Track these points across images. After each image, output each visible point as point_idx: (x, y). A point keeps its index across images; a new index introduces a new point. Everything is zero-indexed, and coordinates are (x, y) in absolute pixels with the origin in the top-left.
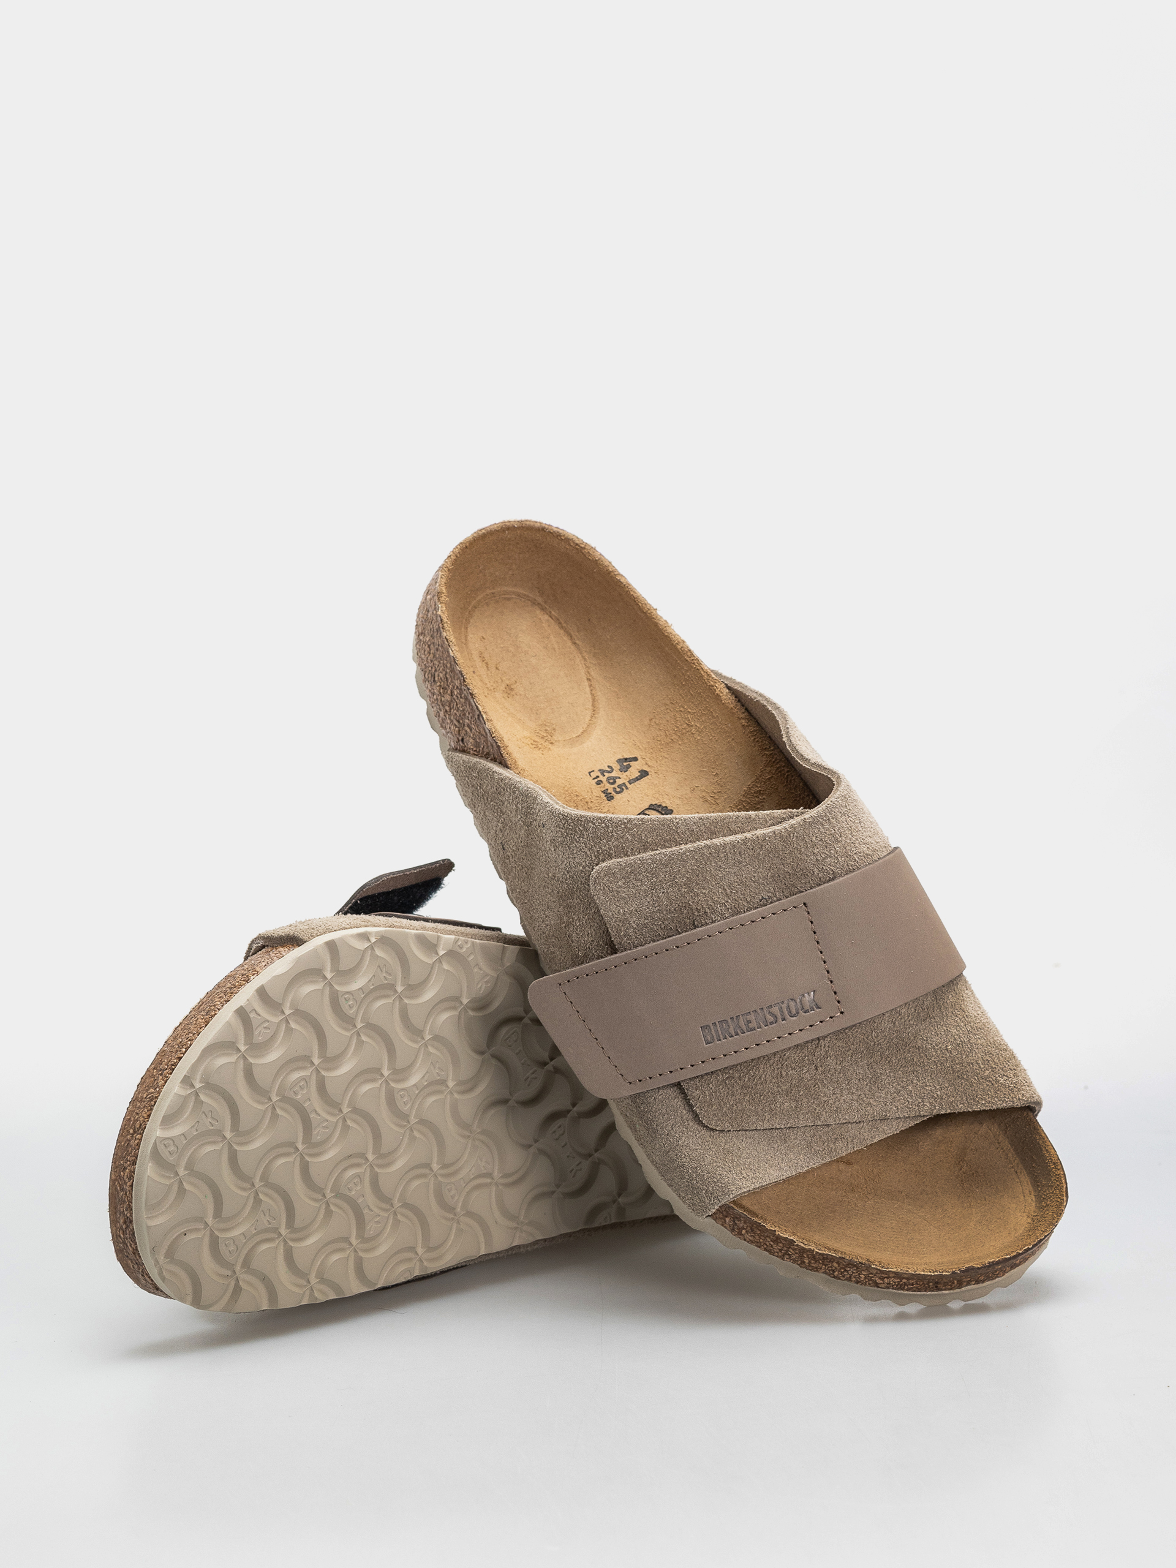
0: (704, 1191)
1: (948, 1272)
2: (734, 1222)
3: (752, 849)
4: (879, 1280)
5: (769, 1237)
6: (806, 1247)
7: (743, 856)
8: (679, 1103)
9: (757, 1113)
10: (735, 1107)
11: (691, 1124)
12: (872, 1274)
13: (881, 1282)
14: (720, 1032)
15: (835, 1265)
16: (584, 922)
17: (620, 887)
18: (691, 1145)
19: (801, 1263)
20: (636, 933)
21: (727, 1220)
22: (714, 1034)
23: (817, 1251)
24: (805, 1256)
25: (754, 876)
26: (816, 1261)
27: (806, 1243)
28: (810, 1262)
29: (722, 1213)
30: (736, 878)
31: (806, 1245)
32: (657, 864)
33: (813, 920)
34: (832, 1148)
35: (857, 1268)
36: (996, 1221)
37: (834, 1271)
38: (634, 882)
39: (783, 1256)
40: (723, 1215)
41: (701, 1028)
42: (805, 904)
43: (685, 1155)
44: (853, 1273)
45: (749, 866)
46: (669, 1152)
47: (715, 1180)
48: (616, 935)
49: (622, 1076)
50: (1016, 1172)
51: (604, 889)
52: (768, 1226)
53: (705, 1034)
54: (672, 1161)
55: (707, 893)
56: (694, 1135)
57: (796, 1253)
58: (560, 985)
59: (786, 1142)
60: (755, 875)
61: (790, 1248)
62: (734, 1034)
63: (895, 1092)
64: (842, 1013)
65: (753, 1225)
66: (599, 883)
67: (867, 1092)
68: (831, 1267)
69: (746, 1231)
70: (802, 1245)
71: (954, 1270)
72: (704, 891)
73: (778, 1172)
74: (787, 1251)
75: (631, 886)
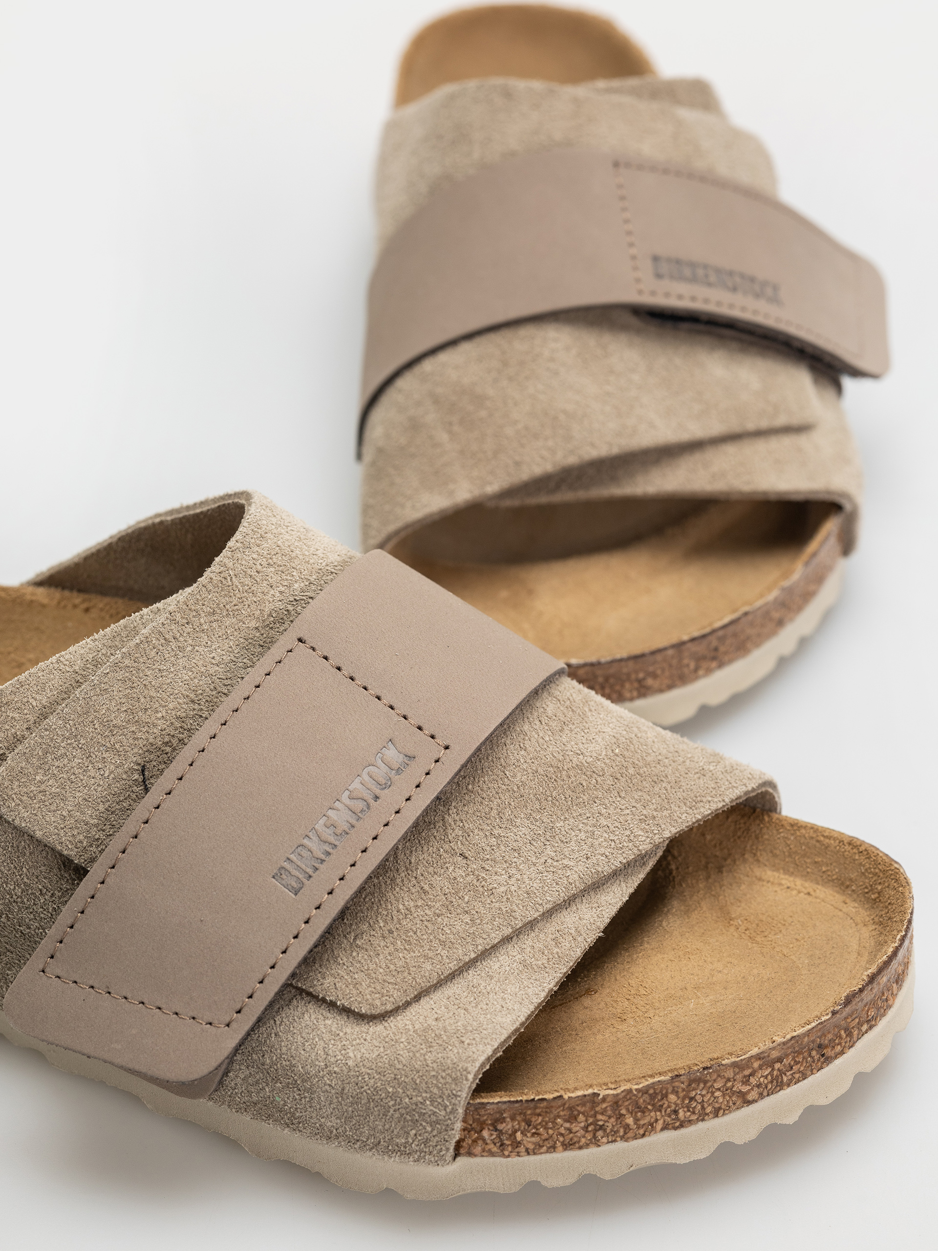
0: (428, 1102)
1: (827, 1014)
2: (496, 1130)
3: (187, 623)
4: (744, 1087)
5: (559, 1116)
6: (619, 1091)
7: (181, 639)
8: (313, 1017)
9: (426, 957)
10: (392, 967)
11: (349, 1030)
12: (729, 1080)
13: (748, 1088)
14: (303, 867)
15: (672, 1098)
16: (26, 880)
17: (41, 782)
18: (368, 1056)
19: (625, 1133)
20: (104, 831)
21: (485, 1133)
22: (297, 873)
23: (636, 1087)
24: (623, 1112)
25: (213, 658)
26: (643, 1112)
27: (613, 1086)
28: (636, 1120)
29: (473, 1129)
30: (190, 674)
31: (615, 1089)
32: (73, 720)
33: (326, 654)
34: (557, 953)
35: (705, 1082)
36: (831, 953)
37: (676, 1112)
38: (56, 764)
39: (595, 1137)
40: (476, 1132)
41: (274, 877)
42: (300, 640)
43: (369, 1074)
44: (703, 1096)
45: (197, 648)
46: (343, 1089)
47: (433, 1073)
48: (78, 852)
49: (210, 1024)
50: (809, 894)
51: (21, 801)
52: (549, 1096)
53: (284, 882)
54: (356, 1101)
55: (164, 714)
56: (363, 1041)
57: (610, 1117)
58: (43, 971)
59: (491, 978)
60: (213, 655)
61: (596, 1113)
62: (323, 857)
63: (587, 837)
64: (447, 748)
65: (525, 1114)
66: (10, 797)
67: (553, 854)
68: (669, 1107)
69: (522, 1133)
70: (611, 1092)
71: (832, 1008)
72: (160, 715)
73: (509, 1016)
74: (594, 1123)
75: (55, 772)
